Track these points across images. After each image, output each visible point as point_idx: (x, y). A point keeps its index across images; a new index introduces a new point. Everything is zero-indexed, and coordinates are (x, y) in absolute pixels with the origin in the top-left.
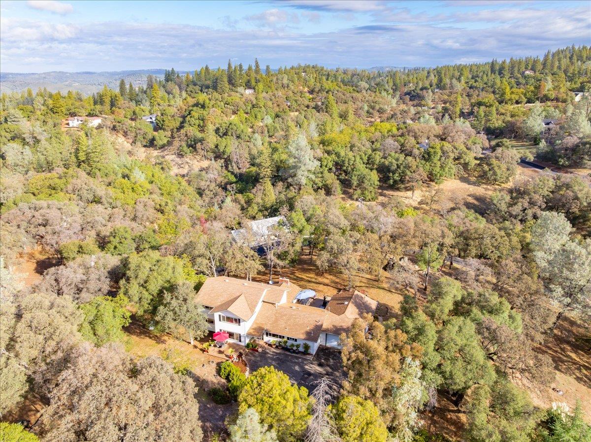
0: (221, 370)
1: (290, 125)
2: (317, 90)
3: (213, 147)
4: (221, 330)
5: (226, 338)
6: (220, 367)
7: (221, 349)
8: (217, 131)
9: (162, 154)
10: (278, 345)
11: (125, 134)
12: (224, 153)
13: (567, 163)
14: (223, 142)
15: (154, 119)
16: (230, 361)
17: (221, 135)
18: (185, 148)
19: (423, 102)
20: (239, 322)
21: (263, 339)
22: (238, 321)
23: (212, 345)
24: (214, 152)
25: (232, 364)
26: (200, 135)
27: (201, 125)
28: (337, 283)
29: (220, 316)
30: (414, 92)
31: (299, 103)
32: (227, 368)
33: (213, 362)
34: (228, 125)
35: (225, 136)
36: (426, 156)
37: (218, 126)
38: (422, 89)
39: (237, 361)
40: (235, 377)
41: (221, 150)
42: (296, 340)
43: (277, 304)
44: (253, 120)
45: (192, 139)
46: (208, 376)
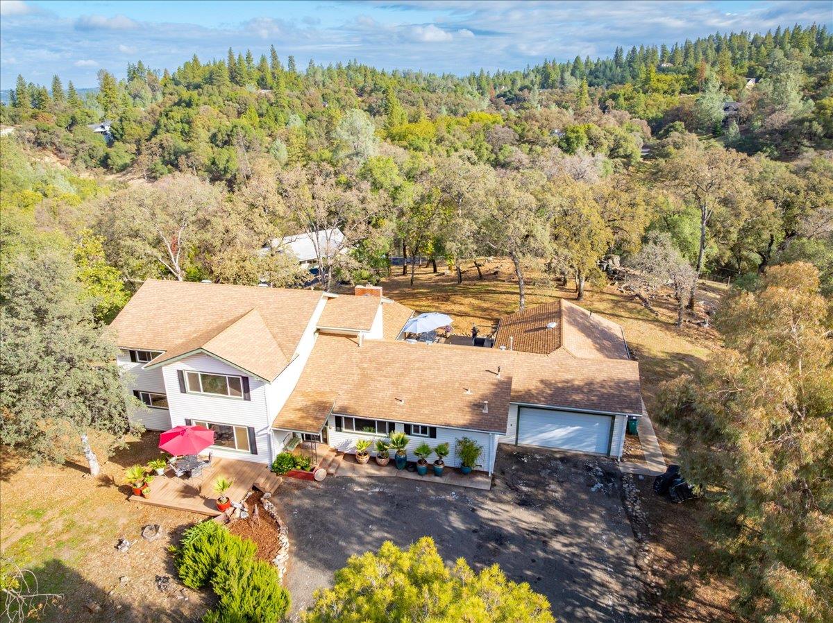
0: (181, 556)
1: (333, 114)
2: (368, 89)
3: (208, 163)
4: (188, 422)
5: (206, 444)
6: (181, 546)
7: (189, 482)
8: (213, 139)
9: (121, 179)
10: (375, 452)
11: (58, 151)
12: (226, 170)
13: (776, 153)
14: (223, 155)
15: (107, 128)
16: (219, 521)
17: (220, 144)
18: (160, 167)
19: (526, 105)
20: (247, 390)
21: (325, 441)
22: (241, 385)
23: (161, 471)
24: (209, 171)
25: (225, 530)
26: (184, 146)
27: (186, 130)
28: (485, 310)
29: (180, 373)
30: (510, 93)
31: (343, 103)
32: (206, 546)
33: (157, 528)
34: (230, 129)
35: (226, 146)
36: (564, 145)
37: (214, 131)
38: (521, 89)
39: (245, 515)
40: (233, 582)
41: (221, 167)
42: (433, 432)
43: (360, 335)
44: (272, 124)
45: (172, 152)
46: (129, 587)
